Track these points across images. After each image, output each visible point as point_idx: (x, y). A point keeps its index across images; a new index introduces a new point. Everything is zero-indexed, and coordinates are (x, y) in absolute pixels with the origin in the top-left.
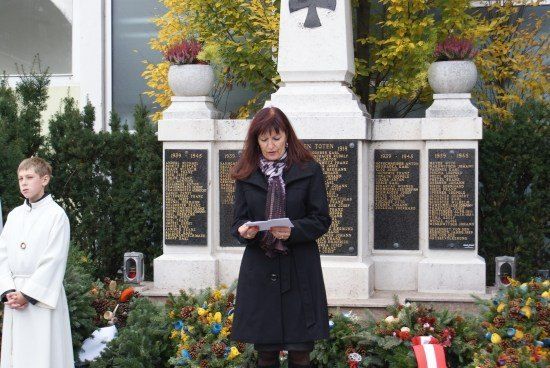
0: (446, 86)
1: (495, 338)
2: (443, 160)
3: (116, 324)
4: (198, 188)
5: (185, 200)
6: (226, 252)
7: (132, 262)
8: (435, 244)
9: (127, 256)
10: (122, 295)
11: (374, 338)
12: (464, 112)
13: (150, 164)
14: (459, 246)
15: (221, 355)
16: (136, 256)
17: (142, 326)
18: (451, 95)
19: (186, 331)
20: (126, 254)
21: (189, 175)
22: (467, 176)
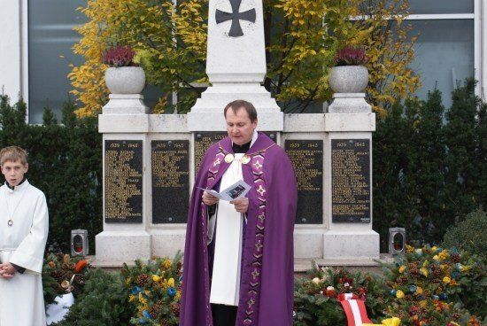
0: (345, 86)
1: (400, 294)
2: (344, 149)
3: (73, 292)
4: (134, 174)
5: (123, 184)
6: (158, 228)
7: (78, 238)
8: (337, 219)
9: (74, 233)
10: (77, 266)
11: (306, 296)
12: (361, 109)
13: (82, 153)
14: (356, 219)
16: (82, 233)
17: (100, 292)
18: (349, 95)
19: (144, 295)
20: (73, 232)
21: (126, 162)
22: (363, 162)
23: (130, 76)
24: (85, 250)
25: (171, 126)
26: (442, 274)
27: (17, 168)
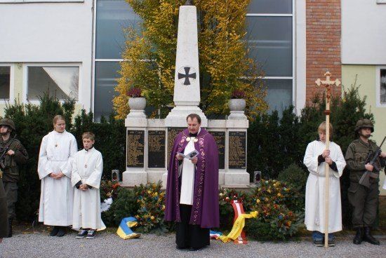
0: (235, 108)
1: (258, 201)
2: (234, 136)
3: (112, 197)
4: (141, 145)
5: (135, 150)
6: (150, 170)
7: (115, 173)
8: (231, 167)
9: (113, 171)
10: (114, 186)
12: (242, 118)
13: (118, 136)
14: (239, 167)
15: (159, 208)
16: (117, 171)
17: (124, 198)
18: (237, 112)
19: (144, 200)
21: (137, 140)
22: (243, 142)
23: (140, 101)
24: (118, 179)
25: (157, 124)
26: (277, 192)
27: (88, 142)
